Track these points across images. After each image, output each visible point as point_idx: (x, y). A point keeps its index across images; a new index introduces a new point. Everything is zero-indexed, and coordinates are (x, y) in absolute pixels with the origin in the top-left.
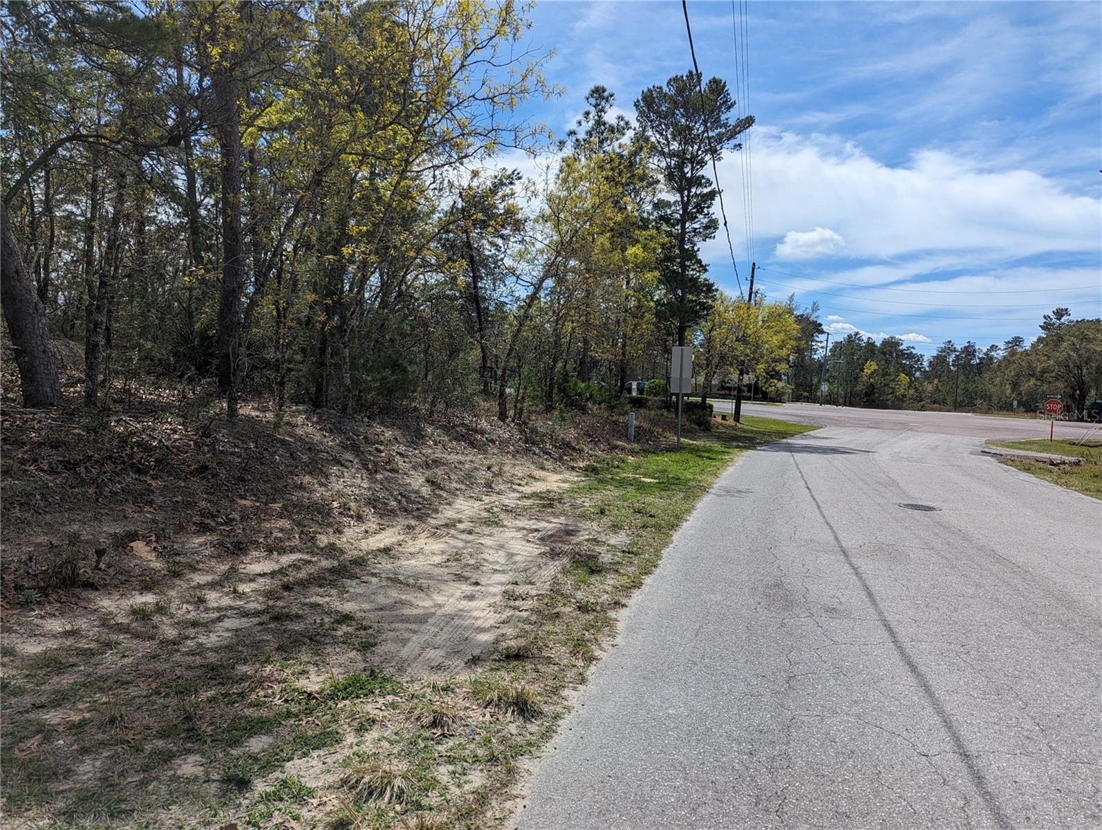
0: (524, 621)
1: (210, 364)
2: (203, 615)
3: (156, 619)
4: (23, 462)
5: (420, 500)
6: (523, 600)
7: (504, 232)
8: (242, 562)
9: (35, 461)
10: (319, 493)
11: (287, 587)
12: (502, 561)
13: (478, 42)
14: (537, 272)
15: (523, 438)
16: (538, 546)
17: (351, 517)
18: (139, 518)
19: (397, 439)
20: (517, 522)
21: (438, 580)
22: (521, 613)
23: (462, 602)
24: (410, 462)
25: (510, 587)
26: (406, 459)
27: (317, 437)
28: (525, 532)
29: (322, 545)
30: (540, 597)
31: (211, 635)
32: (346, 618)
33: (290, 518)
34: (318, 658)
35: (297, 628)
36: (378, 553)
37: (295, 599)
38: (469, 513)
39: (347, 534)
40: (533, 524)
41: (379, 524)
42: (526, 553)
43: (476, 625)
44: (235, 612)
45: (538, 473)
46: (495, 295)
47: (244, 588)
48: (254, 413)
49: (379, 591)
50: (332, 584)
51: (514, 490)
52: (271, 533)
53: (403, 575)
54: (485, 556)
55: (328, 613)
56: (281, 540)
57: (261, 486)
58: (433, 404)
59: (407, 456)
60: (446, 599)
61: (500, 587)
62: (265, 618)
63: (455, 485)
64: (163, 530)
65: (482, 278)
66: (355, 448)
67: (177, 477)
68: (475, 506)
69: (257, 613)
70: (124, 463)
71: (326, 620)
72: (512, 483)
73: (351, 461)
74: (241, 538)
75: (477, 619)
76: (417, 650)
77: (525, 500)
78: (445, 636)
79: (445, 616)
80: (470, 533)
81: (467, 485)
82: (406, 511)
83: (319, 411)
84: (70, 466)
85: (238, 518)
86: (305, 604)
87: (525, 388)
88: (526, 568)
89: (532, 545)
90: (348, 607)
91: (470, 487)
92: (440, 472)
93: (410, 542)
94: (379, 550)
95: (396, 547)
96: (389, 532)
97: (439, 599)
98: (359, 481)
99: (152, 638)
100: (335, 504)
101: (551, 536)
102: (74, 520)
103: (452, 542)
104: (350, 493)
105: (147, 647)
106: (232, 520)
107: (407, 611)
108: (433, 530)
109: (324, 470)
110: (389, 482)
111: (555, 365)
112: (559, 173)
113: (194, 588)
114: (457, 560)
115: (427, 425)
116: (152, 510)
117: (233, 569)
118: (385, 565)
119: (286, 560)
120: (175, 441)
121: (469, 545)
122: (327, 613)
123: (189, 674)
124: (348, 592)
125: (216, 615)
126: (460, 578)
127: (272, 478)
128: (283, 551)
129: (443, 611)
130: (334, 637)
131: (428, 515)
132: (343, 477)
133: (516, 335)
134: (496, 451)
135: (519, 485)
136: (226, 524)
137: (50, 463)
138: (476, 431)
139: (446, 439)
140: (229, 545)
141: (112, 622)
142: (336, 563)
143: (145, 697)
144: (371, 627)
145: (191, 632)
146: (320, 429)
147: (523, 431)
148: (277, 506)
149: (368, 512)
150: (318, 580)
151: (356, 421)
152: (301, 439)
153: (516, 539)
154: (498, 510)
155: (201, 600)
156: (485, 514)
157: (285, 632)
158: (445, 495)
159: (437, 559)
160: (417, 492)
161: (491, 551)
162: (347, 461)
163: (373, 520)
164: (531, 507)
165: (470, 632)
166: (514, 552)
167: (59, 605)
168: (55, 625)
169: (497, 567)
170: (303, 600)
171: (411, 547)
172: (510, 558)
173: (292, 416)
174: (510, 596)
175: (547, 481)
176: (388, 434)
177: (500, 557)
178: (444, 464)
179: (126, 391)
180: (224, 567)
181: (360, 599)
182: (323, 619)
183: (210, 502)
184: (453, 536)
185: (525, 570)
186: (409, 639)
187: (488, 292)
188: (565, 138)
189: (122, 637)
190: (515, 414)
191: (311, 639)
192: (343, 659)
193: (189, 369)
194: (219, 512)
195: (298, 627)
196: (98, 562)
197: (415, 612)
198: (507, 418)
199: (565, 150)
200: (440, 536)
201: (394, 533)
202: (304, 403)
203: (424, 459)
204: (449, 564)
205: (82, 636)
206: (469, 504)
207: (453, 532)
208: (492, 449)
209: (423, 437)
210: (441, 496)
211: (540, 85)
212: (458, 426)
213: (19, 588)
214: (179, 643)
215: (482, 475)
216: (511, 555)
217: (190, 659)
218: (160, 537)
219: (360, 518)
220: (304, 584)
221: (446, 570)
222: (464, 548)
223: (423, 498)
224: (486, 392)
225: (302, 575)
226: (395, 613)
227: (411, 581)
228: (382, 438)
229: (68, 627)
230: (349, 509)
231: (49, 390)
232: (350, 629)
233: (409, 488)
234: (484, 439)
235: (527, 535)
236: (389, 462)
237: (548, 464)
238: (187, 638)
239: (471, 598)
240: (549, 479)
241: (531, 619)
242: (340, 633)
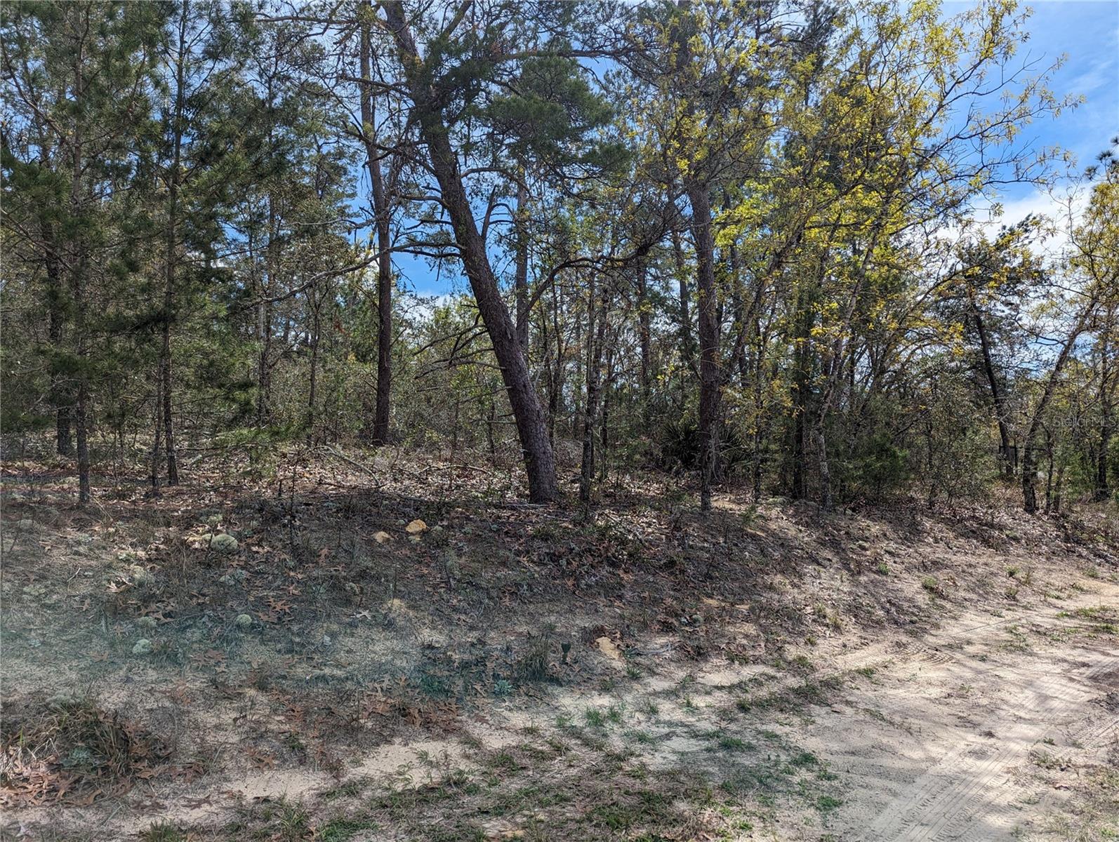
0: (1063, 806)
1: (694, 457)
2: (654, 729)
3: (609, 725)
4: (518, 553)
5: (915, 610)
6: (1062, 770)
7: (1020, 287)
8: (701, 670)
9: (528, 552)
10: (791, 595)
11: (743, 708)
12: (1030, 705)
13: (957, 75)
14: (1065, 326)
15: (1062, 535)
16: (1087, 689)
17: (827, 625)
18: (608, 613)
19: (885, 535)
20: (1054, 650)
21: (935, 722)
22: (1058, 792)
23: (967, 760)
24: (903, 563)
25: (1041, 747)
26: (897, 559)
27: (792, 532)
28: (1066, 666)
29: (790, 658)
30: (1091, 771)
31: (656, 754)
32: (807, 759)
33: (756, 622)
34: (766, 809)
35: (747, 763)
36: (857, 675)
37: (750, 724)
38: (982, 632)
39: (821, 646)
40: (1078, 655)
41: (861, 637)
42: (1067, 698)
43: (986, 800)
44: (685, 730)
45: (1086, 583)
46: (1015, 362)
47: (699, 701)
48: (728, 506)
49: (853, 727)
50: (796, 710)
51: (1050, 605)
52: (735, 639)
53: (887, 708)
54: (1003, 695)
55: (786, 749)
56: (744, 647)
57: (729, 585)
58: (933, 492)
59: (898, 556)
60: (944, 751)
61: (1024, 743)
62: (714, 743)
63: (962, 594)
64: (628, 626)
65: (995, 344)
66: (835, 545)
67: (647, 572)
68: (991, 622)
69: (708, 736)
70: (600, 556)
71: (783, 757)
72: (1045, 594)
73: (829, 560)
74: (703, 642)
75: (987, 789)
76: (897, 824)
77: (1066, 619)
78: (938, 808)
79: (940, 776)
80: (983, 659)
81: (980, 595)
82: (896, 623)
83: (796, 503)
84: (554, 558)
85: (702, 619)
86: (760, 733)
87: (1061, 471)
88: (1069, 719)
89: (1078, 686)
90: (812, 744)
91: (985, 597)
92: (942, 575)
93: (900, 665)
94: (859, 672)
95: (880, 669)
96: (873, 648)
97: (935, 750)
98: (838, 583)
99: (600, 748)
100: (809, 610)
101: (1109, 675)
102: (552, 611)
103: (956, 669)
104: (826, 597)
105: (592, 758)
106: (695, 621)
107: (887, 762)
108: (930, 651)
109: (798, 569)
110: (875, 586)
111: (1105, 440)
112: (1090, 206)
113: (650, 694)
114: (961, 696)
115: (925, 519)
116: (621, 605)
117: (692, 678)
118: (865, 692)
119: (748, 672)
120: (648, 535)
121: (981, 676)
122: (784, 748)
123: (626, 802)
124: (814, 722)
125: (666, 730)
126: (965, 723)
127: (740, 576)
128: (745, 661)
129: (938, 768)
130: (788, 783)
131: (925, 631)
132: (820, 578)
133: (1041, 407)
134: (1021, 551)
135: (1058, 598)
136: (689, 624)
137: (539, 555)
138: (992, 526)
139: (951, 535)
140: (689, 649)
141: (568, 724)
142: (803, 683)
143: (577, 822)
144: (836, 778)
145: (637, 747)
146: (796, 523)
147: (1059, 527)
148: (744, 608)
149: (848, 621)
150: (779, 703)
151: (837, 514)
152: (773, 534)
153: (1053, 674)
154: (1025, 630)
155: (654, 711)
156: (1006, 636)
157: (733, 765)
158: (948, 605)
159: (935, 692)
160: (910, 600)
161: (1013, 689)
162: (825, 559)
163: (854, 631)
164: (1076, 630)
165: (976, 808)
166: (1048, 693)
167: (526, 698)
168: (519, 719)
169: (1022, 714)
170: (759, 726)
171: (900, 671)
172: (1043, 702)
173: (766, 509)
174: (1040, 761)
175: (1101, 594)
176: (875, 529)
177: (1027, 698)
178: (947, 567)
179: (618, 486)
180: (681, 674)
181: (827, 734)
182: (778, 756)
183: (676, 599)
184: (958, 662)
185: (1067, 724)
186: (886, 804)
187: (1005, 360)
188: (1096, 163)
189: (573, 741)
190: (1048, 505)
191: (761, 782)
192: (797, 817)
193: (675, 463)
194: (684, 611)
195: (747, 761)
196: (565, 657)
197: (899, 764)
198: (1038, 509)
199: (1096, 177)
200: (941, 661)
201: (880, 651)
202: (783, 494)
203: (920, 559)
204: (951, 700)
205: (539, 736)
206: (983, 620)
207: (958, 656)
208: (1014, 549)
209: (919, 532)
210: (943, 607)
211: (1046, 101)
212: (968, 520)
213: (496, 677)
214: (623, 760)
215: (1002, 583)
216: (1043, 698)
217: (630, 781)
218: (625, 635)
219: (837, 628)
220: (763, 705)
221: (946, 709)
222: (973, 680)
223: (920, 609)
224: (1007, 478)
225: (763, 693)
226: (871, 761)
227: (897, 719)
228: (867, 534)
229: (529, 725)
230: (825, 617)
231: (548, 486)
232: (809, 776)
233: (899, 594)
234: (1004, 536)
235: (1069, 671)
236: (875, 562)
237: (1103, 571)
238: (632, 754)
239: (980, 754)
240: (1105, 592)
241: (1075, 803)
242: (796, 779)
